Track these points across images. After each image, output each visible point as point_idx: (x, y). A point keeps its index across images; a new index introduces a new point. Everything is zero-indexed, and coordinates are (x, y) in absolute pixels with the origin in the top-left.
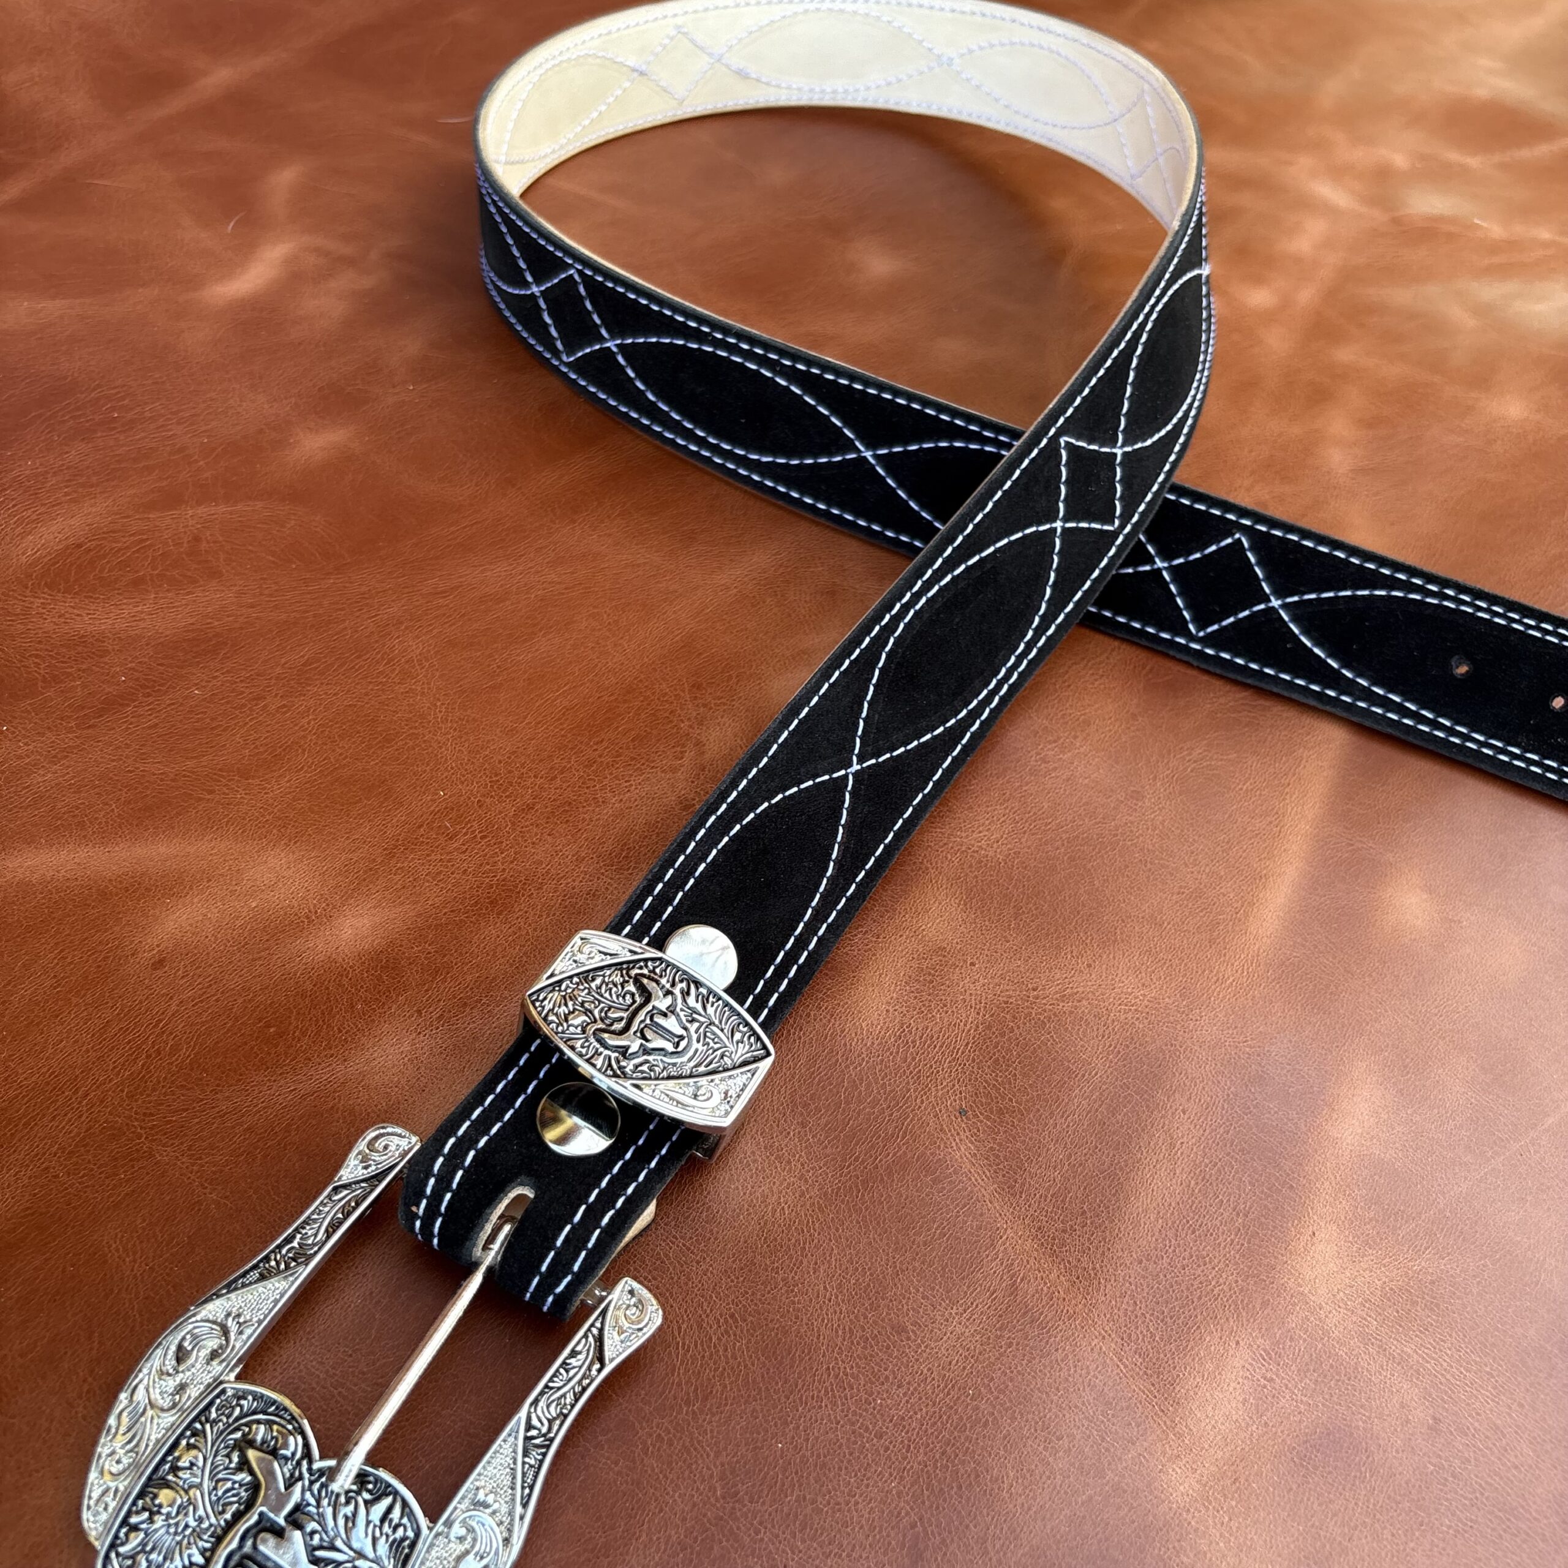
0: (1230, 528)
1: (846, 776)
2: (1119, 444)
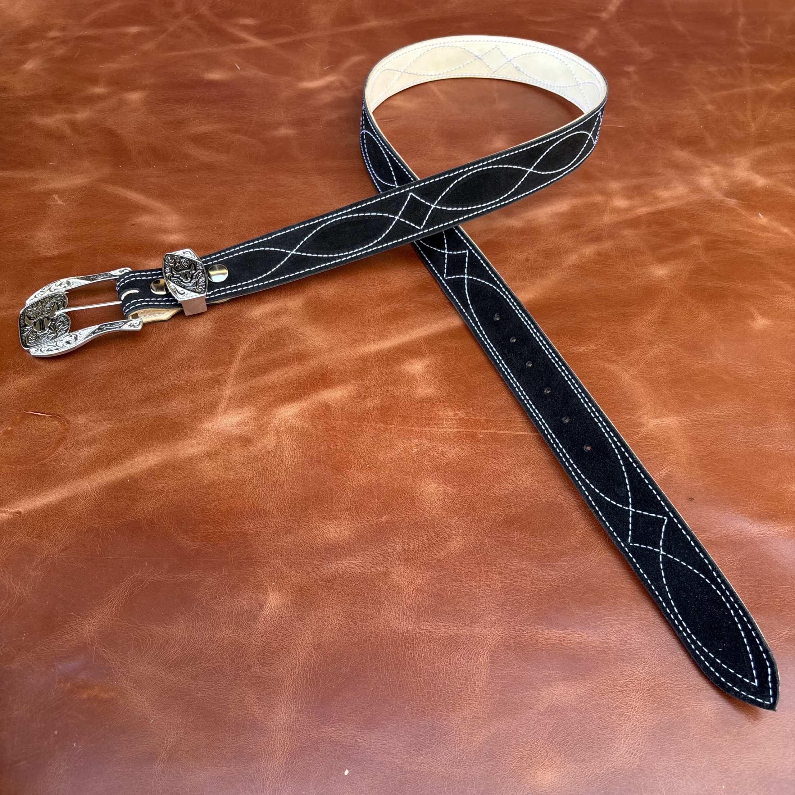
0: (466, 248)
1: (289, 253)
2: (435, 204)
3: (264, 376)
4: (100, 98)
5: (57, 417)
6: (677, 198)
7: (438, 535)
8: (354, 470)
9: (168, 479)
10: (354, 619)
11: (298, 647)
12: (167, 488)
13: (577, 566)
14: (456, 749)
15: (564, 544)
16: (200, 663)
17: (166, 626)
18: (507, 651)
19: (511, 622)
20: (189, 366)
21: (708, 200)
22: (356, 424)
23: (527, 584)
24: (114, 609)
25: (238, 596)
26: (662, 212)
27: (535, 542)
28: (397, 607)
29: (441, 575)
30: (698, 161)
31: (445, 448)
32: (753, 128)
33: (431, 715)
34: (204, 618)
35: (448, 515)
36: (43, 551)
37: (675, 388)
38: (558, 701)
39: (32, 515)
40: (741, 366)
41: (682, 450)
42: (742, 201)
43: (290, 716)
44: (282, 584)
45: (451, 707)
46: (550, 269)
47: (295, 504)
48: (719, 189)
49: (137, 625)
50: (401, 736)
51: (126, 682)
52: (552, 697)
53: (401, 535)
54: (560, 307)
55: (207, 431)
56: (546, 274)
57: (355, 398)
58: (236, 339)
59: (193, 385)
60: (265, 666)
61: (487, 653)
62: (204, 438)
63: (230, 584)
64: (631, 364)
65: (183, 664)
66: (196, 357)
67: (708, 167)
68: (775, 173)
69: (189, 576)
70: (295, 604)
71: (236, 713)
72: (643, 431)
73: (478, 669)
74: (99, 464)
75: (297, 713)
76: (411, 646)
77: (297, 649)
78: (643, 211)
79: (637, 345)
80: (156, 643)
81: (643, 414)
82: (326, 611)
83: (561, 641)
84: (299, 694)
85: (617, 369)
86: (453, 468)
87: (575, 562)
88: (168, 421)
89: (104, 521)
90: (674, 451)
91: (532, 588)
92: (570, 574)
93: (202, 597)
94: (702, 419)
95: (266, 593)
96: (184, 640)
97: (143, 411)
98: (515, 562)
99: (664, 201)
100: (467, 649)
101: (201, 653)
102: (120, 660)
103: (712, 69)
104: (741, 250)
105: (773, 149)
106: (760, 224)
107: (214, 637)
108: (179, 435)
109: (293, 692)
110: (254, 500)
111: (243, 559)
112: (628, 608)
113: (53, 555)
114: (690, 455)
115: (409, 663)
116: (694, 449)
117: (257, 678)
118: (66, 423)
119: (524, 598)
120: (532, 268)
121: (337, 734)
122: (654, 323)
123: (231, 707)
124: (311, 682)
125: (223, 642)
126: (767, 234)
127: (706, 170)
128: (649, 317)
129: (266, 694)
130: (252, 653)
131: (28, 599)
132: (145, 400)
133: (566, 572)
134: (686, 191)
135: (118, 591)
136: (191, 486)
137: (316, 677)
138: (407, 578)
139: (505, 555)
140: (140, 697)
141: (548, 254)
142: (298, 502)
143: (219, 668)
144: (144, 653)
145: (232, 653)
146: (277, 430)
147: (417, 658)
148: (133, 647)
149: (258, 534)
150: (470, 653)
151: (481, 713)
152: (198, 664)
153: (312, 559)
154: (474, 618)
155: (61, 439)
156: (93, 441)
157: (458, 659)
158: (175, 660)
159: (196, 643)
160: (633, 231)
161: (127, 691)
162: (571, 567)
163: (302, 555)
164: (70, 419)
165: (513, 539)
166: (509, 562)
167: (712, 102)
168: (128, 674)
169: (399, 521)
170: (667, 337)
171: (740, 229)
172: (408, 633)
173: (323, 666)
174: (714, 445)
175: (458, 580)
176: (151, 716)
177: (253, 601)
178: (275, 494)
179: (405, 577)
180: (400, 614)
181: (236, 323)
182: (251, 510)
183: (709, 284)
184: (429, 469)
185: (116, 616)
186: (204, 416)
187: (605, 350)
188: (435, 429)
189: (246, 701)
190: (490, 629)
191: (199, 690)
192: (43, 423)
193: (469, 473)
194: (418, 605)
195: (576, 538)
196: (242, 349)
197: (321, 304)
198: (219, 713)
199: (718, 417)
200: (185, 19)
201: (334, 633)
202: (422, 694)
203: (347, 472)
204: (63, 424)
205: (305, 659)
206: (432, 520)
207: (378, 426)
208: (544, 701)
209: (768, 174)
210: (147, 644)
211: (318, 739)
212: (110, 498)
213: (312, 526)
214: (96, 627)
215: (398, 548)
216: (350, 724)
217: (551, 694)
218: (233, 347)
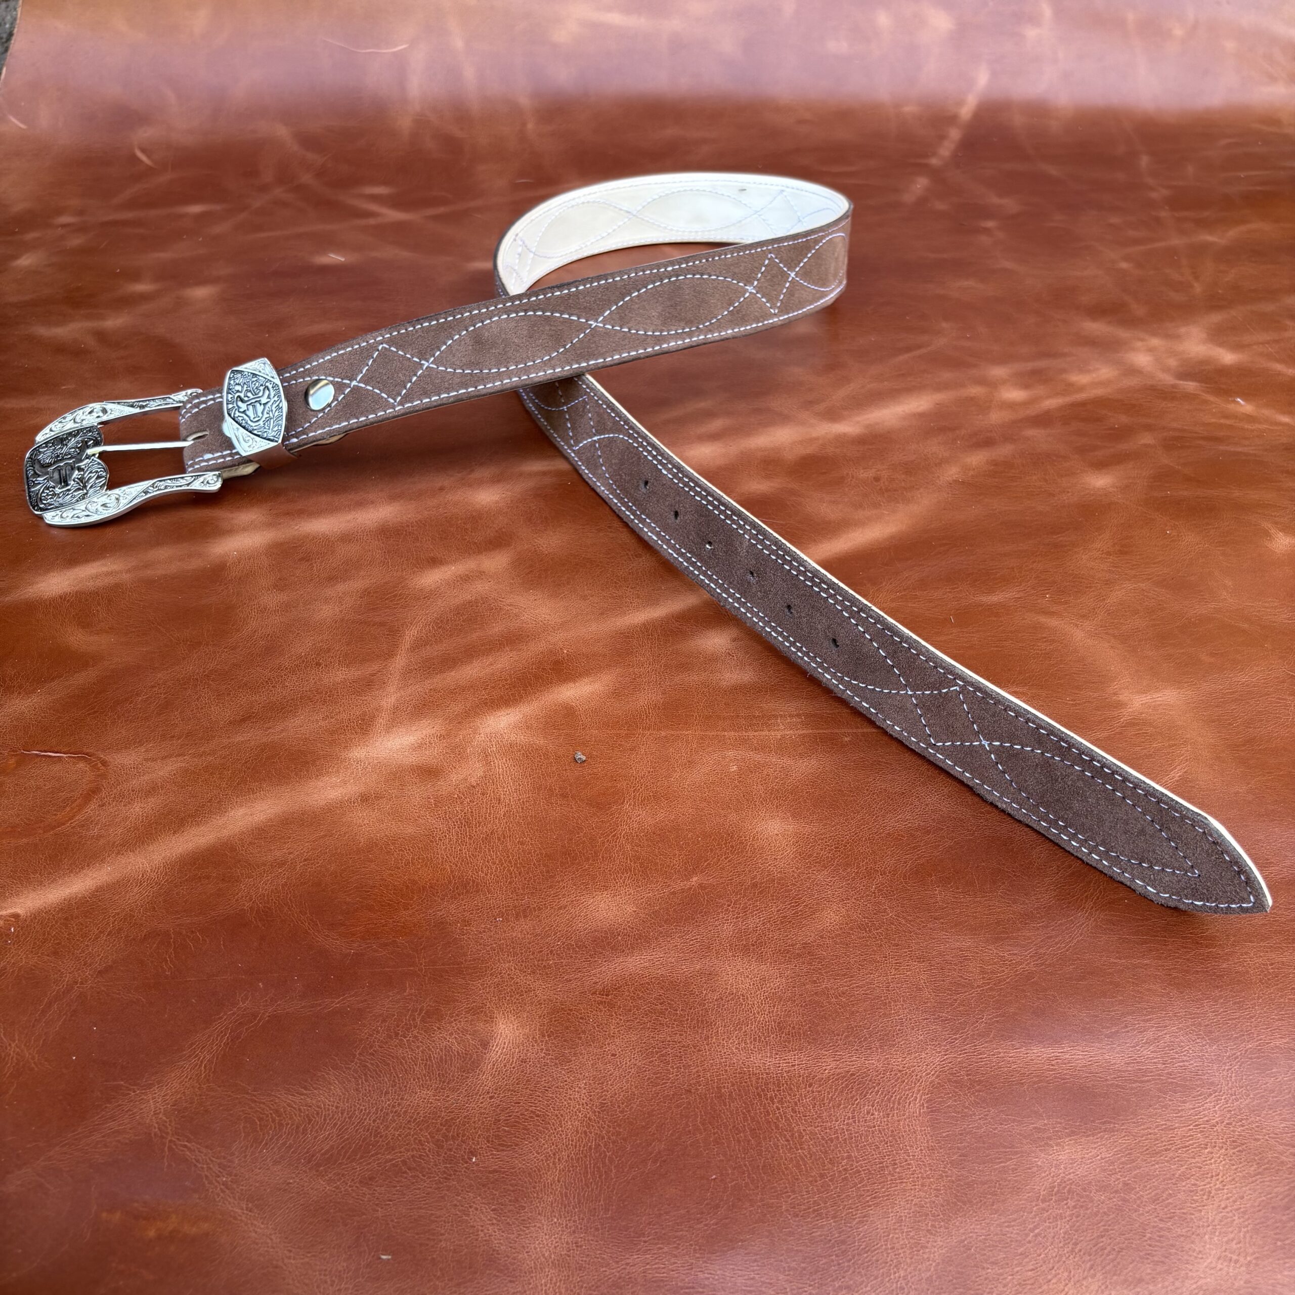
3: (452, 671)
4: (144, 298)
5: (86, 757)
6: (1101, 384)
7: (796, 902)
8: (630, 805)
9: (292, 842)
10: (663, 1055)
11: (562, 1112)
12: (291, 856)
13: (1057, 936)
14: (892, 1277)
15: (1027, 901)
16: (377, 1154)
17: (305, 1092)
18: (957, 1090)
19: (956, 1039)
20: (319, 664)
21: (1152, 386)
22: (623, 732)
23: (973, 973)
24: (203, 1068)
25: (439, 1028)
26: (1083, 404)
27: (975, 902)
28: (741, 1029)
29: (814, 970)
30: (1123, 334)
31: (787, 761)
32: (1198, 288)
33: (834, 1217)
34: (377, 1074)
35: (810, 868)
36: (61, 977)
37: (1165, 647)
38: (1070, 1174)
39: (40, 918)
40: (1267, 608)
41: (1200, 739)
42: (1206, 383)
43: (560, 1239)
44: (519, 1003)
45: (868, 1198)
46: (918, 489)
47: (529, 868)
48: (1166, 369)
49: (247, 1093)
50: (781, 1261)
51: (232, 1200)
52: (1057, 1166)
53: (729, 906)
54: (944, 542)
55: (359, 761)
56: (913, 497)
57: (617, 693)
58: (397, 620)
59: (327, 692)
60: (503, 1150)
61: (921, 1096)
62: (353, 772)
63: (421, 1010)
64: (1083, 616)
65: (343, 1159)
66: (329, 650)
67: (1142, 340)
68: (1249, 345)
69: (343, 1000)
70: (549, 1036)
71: (454, 1242)
72: (1126, 714)
73: (908, 1125)
74: (164, 826)
75: (574, 1232)
76: (776, 1095)
77: (562, 1115)
78: (1052, 403)
79: (1087, 588)
80: (287, 1124)
81: (1120, 689)
82: (609, 1044)
83: (1053, 1065)
84: (574, 1197)
85: (1061, 624)
86: (807, 793)
87: (1053, 930)
88: (286, 750)
89: (179, 918)
90: (1185, 741)
91: (983, 978)
92: (1048, 949)
93: (371, 1035)
94: (1222, 689)
95: (490, 1019)
96: (342, 1114)
97: (239, 738)
98: (944, 937)
99: (1082, 389)
100: (882, 1093)
101: (376, 1136)
102: (218, 1161)
103: (1115, 220)
104: (1222, 448)
105: (1237, 313)
106: (1243, 414)
107: (399, 1104)
108: (308, 771)
109: (561, 1194)
110: (454, 866)
111: (443, 964)
112: (1163, 999)
113: (82, 983)
114: (1215, 746)
115: (777, 1127)
116: (1219, 736)
117: (490, 1172)
118: (100, 765)
119: (973, 997)
120: (887, 490)
121: (656, 1266)
122: (1109, 553)
123: (443, 1231)
124: (594, 1172)
125: (418, 1113)
126: (1257, 426)
127: (1139, 344)
128: (1097, 545)
129: (510, 1201)
130: (475, 1129)
131: (35, 1063)
132: (243, 720)
133: (1040, 947)
134: (1116, 373)
135: (210, 1037)
136: (336, 849)
137: (604, 1163)
138: (751, 979)
139: (924, 927)
140: (262, 1226)
141: (909, 469)
142: (534, 864)
143: (415, 1161)
144: (266, 1144)
145: (437, 1131)
146: (484, 751)
147: (792, 1116)
148: (243, 1134)
149: (467, 923)
150: (889, 1100)
151: (928, 1205)
152: (372, 1156)
153: (571, 957)
154: (886, 1038)
155: (92, 791)
156: (152, 790)
157: (868, 1113)
158: (327, 1151)
159: (365, 1119)
160: (1043, 431)
161: (235, 1218)
162: (1048, 938)
163: (552, 952)
164: (108, 758)
165: (933, 901)
166: (934, 939)
167: (1126, 258)
168: (235, 1186)
169: (722, 883)
170: (1133, 572)
171: (1213, 420)
172: (767, 1074)
173: (614, 1142)
174: (1250, 728)
175: (844, 975)
176: (286, 1261)
177: (469, 1037)
178: (490, 855)
179: (748, 977)
180: (748, 1041)
181: (395, 596)
182: (450, 882)
183: (1186, 493)
184: (763, 796)
185: (208, 1080)
186: (351, 740)
187: (1035, 598)
188: (764, 733)
189: (472, 1217)
190: (919, 1055)
191: (377, 1205)
192: (57, 767)
193: (835, 799)
194: (779, 1023)
195: (1047, 891)
196: (410, 635)
197: (541, 561)
198: (421, 1245)
199: (1247, 686)
200: (278, 192)
201: (627, 1082)
202: (811, 1179)
203: (618, 809)
204: (94, 767)
205: (577, 1132)
206: (782, 879)
207: (663, 734)
208: (1043, 1175)
209: (1238, 347)
210: (271, 1128)
211: (620, 1278)
212: (186, 880)
213: (564, 902)
214: (168, 1104)
215: (728, 930)
216: (679, 1244)
217: (1055, 1162)
218: (394, 633)
